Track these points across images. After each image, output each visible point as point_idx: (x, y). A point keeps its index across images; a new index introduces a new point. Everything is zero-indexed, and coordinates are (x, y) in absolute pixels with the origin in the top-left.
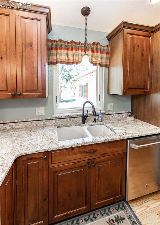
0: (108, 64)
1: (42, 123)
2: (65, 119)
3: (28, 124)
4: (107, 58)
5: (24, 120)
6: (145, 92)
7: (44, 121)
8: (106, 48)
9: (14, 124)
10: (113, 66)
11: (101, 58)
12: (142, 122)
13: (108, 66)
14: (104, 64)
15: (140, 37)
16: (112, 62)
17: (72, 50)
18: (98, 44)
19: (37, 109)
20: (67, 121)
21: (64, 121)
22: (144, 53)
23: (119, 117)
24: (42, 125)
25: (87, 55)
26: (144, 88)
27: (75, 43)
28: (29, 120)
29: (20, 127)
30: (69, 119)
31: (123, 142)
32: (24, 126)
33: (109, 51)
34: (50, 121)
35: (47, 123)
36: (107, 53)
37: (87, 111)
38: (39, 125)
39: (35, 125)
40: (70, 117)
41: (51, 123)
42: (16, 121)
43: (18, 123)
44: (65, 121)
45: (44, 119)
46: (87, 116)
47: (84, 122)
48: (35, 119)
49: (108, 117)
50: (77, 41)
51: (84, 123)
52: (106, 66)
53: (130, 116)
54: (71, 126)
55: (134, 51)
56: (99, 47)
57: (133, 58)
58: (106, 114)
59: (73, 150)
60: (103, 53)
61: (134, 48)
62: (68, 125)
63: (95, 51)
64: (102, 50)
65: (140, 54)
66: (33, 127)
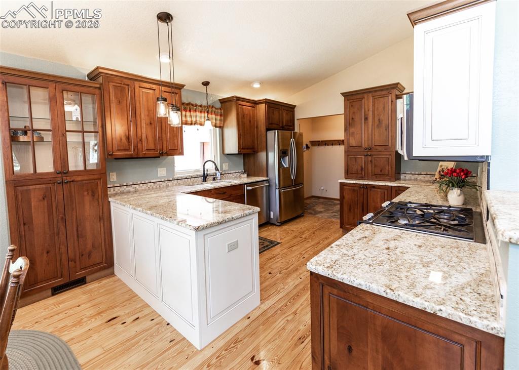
0: (222, 125)
1: (164, 184)
2: (186, 179)
3: (151, 186)
4: (220, 120)
5: (147, 182)
6: (254, 151)
7: (166, 182)
8: (219, 111)
9: (137, 186)
10: (227, 127)
11: (216, 119)
12: (253, 177)
13: (221, 128)
14: (218, 125)
15: (248, 107)
16: (226, 124)
17: (190, 111)
18: (212, 107)
19: (159, 169)
20: (188, 181)
22: (251, 120)
24: (165, 185)
26: (253, 148)
27: (192, 105)
28: (152, 181)
29: (143, 188)
30: (189, 179)
31: (241, 186)
32: (147, 188)
33: (222, 114)
34: (173, 181)
35: (170, 184)
36: (221, 116)
37: (207, 170)
38: (161, 186)
39: (158, 186)
40: (191, 177)
41: (173, 183)
42: (139, 183)
43: (141, 185)
45: (166, 180)
46: (207, 175)
47: (205, 180)
48: (158, 180)
50: (199, 104)
52: (220, 127)
53: (243, 174)
54: (193, 185)
55: (244, 118)
56: (214, 109)
57: (244, 124)
58: (222, 173)
60: (217, 115)
61: (244, 116)
63: (210, 113)
64: (216, 113)
65: (249, 121)
66: (156, 188)
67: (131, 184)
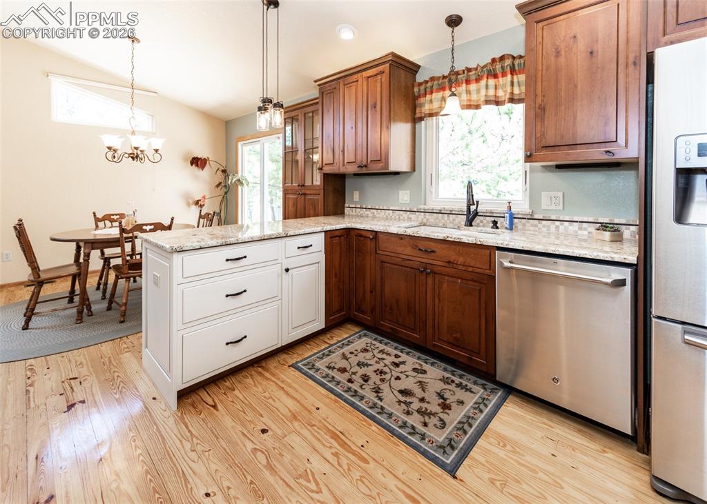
1: (405, 215)
2: (440, 215)
3: (389, 214)
5: (385, 208)
6: (610, 154)
7: (408, 213)
9: (375, 211)
15: (581, 11)
18: (502, 58)
19: (400, 192)
21: (437, 218)
23: (586, 233)
25: (455, 95)
28: (391, 208)
30: (446, 215)
34: (417, 213)
35: (412, 216)
37: (477, 203)
38: (401, 218)
39: (397, 217)
40: (449, 212)
42: (377, 208)
43: (379, 211)
44: (440, 218)
45: (409, 209)
46: (476, 214)
47: (470, 223)
48: (398, 208)
49: (544, 226)
51: (471, 225)
58: (536, 217)
59: (402, 239)
61: (557, 47)
62: (440, 224)
63: (500, 75)
65: (582, 55)
66: (395, 220)
67: (370, 207)
